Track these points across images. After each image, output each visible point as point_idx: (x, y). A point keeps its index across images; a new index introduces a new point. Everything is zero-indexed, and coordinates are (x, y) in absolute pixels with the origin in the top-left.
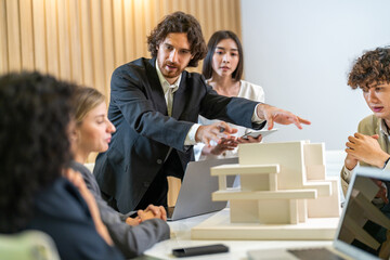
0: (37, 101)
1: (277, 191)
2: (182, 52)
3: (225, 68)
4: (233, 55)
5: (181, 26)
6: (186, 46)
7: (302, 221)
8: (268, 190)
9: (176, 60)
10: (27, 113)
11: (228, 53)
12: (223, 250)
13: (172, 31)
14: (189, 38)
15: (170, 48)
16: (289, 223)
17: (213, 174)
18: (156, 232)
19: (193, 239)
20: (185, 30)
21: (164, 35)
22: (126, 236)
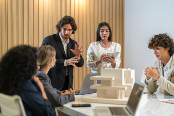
0: (29, 54)
1: (113, 86)
2: (70, 30)
3: (105, 37)
4: (107, 32)
5: (68, 21)
6: (71, 28)
7: (121, 98)
8: (110, 86)
9: (68, 34)
10: (26, 58)
11: (105, 31)
12: (89, 106)
13: (66, 24)
14: (71, 25)
15: (65, 29)
16: (116, 98)
17: (91, 79)
18: (69, 98)
19: (82, 102)
20: (70, 23)
21: (63, 25)
22: (58, 99)
